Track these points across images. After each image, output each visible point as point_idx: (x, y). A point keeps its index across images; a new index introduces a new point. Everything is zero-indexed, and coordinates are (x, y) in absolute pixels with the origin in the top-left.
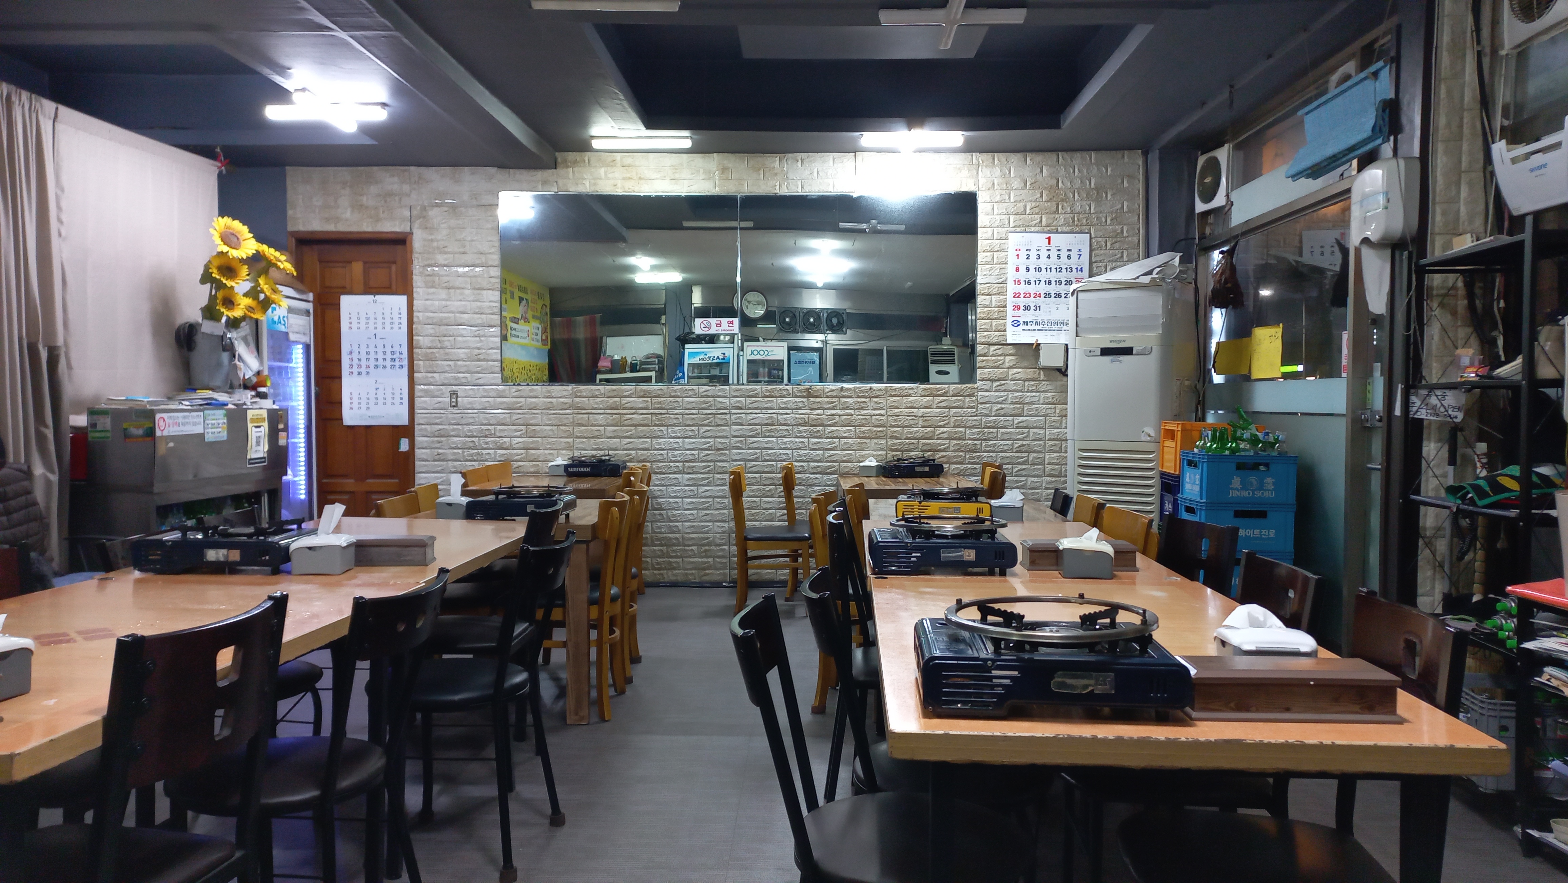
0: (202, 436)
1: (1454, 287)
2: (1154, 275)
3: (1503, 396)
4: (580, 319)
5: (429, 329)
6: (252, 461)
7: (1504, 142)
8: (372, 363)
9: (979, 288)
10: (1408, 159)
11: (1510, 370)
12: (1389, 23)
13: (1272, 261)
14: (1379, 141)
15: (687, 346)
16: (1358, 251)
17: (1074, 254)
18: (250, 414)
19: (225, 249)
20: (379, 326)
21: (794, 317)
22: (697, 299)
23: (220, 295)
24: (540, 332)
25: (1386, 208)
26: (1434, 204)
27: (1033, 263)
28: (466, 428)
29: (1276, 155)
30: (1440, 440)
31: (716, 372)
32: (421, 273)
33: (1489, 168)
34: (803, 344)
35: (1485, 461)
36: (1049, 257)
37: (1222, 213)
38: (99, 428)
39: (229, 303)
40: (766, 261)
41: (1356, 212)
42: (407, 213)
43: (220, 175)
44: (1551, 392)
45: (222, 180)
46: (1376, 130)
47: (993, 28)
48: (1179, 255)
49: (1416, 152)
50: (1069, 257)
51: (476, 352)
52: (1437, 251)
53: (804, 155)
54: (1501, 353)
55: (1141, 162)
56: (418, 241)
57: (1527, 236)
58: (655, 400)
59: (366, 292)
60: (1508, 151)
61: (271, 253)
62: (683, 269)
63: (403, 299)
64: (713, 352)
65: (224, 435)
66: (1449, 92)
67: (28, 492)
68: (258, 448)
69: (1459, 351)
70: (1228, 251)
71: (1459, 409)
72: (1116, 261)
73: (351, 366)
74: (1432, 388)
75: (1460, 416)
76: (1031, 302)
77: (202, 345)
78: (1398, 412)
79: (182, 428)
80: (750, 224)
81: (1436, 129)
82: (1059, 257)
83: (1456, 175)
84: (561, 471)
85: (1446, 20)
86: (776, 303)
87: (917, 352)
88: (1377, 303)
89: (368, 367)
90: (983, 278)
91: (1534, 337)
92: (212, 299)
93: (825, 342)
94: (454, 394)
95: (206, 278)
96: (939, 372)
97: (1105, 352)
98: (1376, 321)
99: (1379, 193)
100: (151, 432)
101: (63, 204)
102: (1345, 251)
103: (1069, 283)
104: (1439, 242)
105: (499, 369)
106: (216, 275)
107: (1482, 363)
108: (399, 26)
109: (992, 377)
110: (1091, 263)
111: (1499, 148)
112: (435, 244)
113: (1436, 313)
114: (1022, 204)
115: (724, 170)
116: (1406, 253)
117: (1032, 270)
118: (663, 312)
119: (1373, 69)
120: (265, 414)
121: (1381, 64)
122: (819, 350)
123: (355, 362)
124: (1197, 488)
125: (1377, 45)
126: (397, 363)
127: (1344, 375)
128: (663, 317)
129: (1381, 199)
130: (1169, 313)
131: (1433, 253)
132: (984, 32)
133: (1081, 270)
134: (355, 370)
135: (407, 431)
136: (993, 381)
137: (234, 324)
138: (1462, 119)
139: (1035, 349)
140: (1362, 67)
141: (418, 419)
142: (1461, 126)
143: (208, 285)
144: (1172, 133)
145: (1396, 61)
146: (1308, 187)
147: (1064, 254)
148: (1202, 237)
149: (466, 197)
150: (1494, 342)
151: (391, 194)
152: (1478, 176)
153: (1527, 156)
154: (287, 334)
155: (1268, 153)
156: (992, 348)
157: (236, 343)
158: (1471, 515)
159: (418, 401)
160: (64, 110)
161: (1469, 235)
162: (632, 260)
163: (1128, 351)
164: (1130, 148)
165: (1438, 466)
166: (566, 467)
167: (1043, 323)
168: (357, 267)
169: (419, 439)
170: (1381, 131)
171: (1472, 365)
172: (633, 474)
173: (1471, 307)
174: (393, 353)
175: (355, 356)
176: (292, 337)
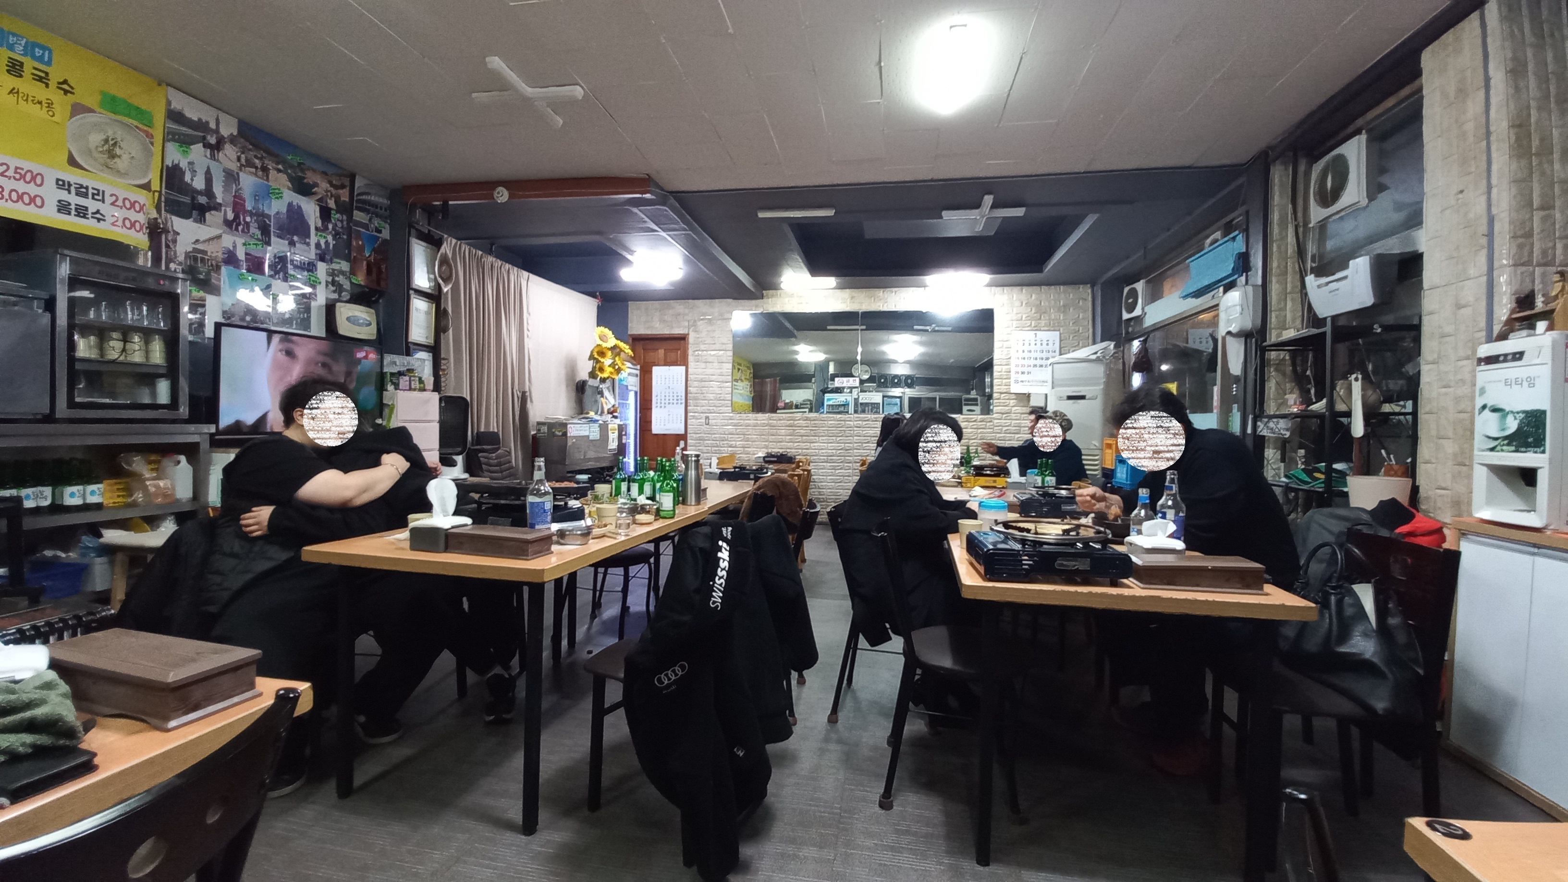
0: (588, 436)
1: (1284, 359)
2: (1099, 354)
3: (1314, 423)
4: (768, 380)
5: (696, 384)
6: (610, 450)
7: (1313, 276)
8: (667, 402)
9: (995, 362)
10: (1255, 286)
11: (1319, 406)
12: (1241, 210)
13: (1169, 347)
14: (1236, 276)
15: (826, 395)
16: (1224, 339)
17: (1051, 343)
18: (610, 426)
19: (600, 342)
20: (671, 382)
21: (886, 379)
22: (832, 369)
23: (598, 366)
24: (749, 387)
25: (1241, 314)
26: (1271, 311)
27: (1026, 348)
28: (713, 436)
29: (1172, 286)
30: (1275, 448)
31: (842, 409)
32: (692, 355)
33: (1304, 291)
34: (890, 394)
35: (1303, 460)
36: (1036, 344)
37: (1139, 319)
38: (542, 431)
39: (602, 370)
40: (872, 348)
41: (1223, 317)
42: (687, 324)
43: (599, 307)
44: (1344, 420)
45: (599, 308)
46: (1235, 271)
47: (1005, 219)
48: (1114, 343)
49: (1260, 282)
50: (1047, 344)
51: (719, 396)
52: (1273, 337)
53: (896, 289)
54: (1313, 397)
55: (1090, 291)
56: (691, 339)
57: (1328, 329)
58: (813, 422)
59: (665, 365)
60: (1316, 281)
61: (622, 345)
62: (825, 353)
63: (684, 368)
64: (839, 398)
65: (598, 437)
66: (1279, 247)
67: (510, 462)
68: (613, 445)
69: (1287, 396)
70: (1143, 341)
71: (1287, 430)
72: (1075, 347)
73: (657, 403)
74: (1271, 417)
75: (1288, 434)
76: (1026, 369)
77: (588, 391)
78: (1249, 431)
79: (579, 432)
80: (864, 327)
81: (1271, 269)
82: (1042, 344)
83: (1284, 294)
84: (762, 460)
85: (1275, 208)
86: (876, 371)
87: (956, 399)
88: (1236, 367)
89: (665, 403)
90: (998, 355)
91: (1333, 387)
92: (594, 368)
93: (904, 393)
94: (707, 418)
95: (591, 357)
96: (969, 410)
97: (1070, 398)
98: (1237, 379)
99: (1236, 305)
100: (565, 434)
101: (529, 322)
102: (1215, 341)
103: (1047, 359)
104: (1274, 333)
105: (730, 405)
106: (596, 356)
107: (1302, 403)
108: (692, 229)
109: (1003, 412)
110: (1061, 348)
111: (1310, 280)
112: (700, 340)
113: (1273, 374)
114: (1020, 315)
115: (852, 298)
116: (1254, 340)
117: (1026, 352)
118: (813, 376)
119: (1232, 236)
120: (617, 427)
121: (1237, 232)
122: (900, 397)
123: (659, 401)
124: (1124, 476)
125: (1234, 222)
126: (679, 402)
127: (1215, 411)
128: (813, 379)
129: (1238, 309)
130: (1108, 376)
131: (1270, 339)
132: (1000, 220)
133: (1055, 352)
134: (659, 405)
135: (683, 437)
136: (1003, 414)
137: (603, 380)
138: (1287, 263)
139: (1028, 396)
140: (1225, 235)
141: (689, 431)
142: (1286, 267)
143: (592, 361)
144: (1110, 274)
145: (1246, 231)
146: (1193, 304)
147: (1045, 343)
148: (1127, 333)
149: (716, 314)
150: (1309, 391)
151: (679, 314)
152: (1298, 296)
153: (1327, 284)
154: (627, 386)
155: (1167, 285)
156: (1003, 395)
157: (604, 390)
158: (1296, 490)
159: (689, 421)
160: (532, 276)
161: (1292, 330)
162: (796, 348)
163: (1083, 397)
164: (1084, 283)
165: (1274, 463)
166: (764, 458)
167: (1032, 381)
168: (661, 352)
169: (689, 441)
170: (1237, 270)
171: (1295, 404)
172: (802, 462)
173: (1294, 371)
174: (677, 396)
175: (659, 398)
176: (630, 388)
